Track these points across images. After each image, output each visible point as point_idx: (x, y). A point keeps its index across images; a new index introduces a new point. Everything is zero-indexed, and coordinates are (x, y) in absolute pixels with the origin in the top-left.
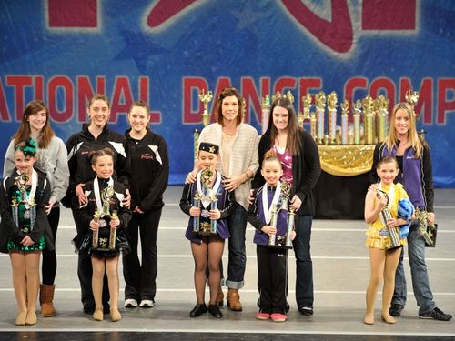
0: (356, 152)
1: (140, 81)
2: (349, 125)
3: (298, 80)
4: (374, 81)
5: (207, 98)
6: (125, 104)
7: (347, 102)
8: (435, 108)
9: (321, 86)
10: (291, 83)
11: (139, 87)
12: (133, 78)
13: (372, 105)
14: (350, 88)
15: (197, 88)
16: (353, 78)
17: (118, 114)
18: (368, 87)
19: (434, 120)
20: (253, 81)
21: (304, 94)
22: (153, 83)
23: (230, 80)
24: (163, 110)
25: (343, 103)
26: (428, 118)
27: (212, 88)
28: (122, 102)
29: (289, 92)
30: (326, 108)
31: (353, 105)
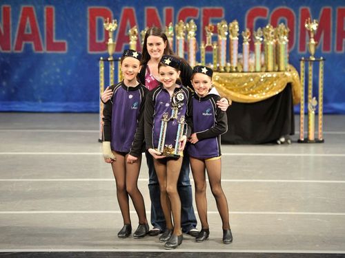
0: (257, 79)
1: (45, 10)
2: (250, 53)
3: (200, 10)
4: (274, 10)
5: (112, 27)
6: (30, 33)
7: (248, 30)
8: (333, 36)
9: (223, 16)
10: (193, 13)
11: (45, 17)
12: (39, 7)
13: (272, 33)
14: (251, 17)
15: (102, 18)
16: (254, 8)
17: (24, 43)
18: (269, 16)
19: (333, 49)
20: (157, 12)
21: (206, 24)
22: (58, 12)
23: (134, 10)
24: (68, 39)
25: (244, 31)
26: (327, 47)
27: (116, 17)
28: (28, 31)
29: (192, 21)
30: (228, 36)
31: (254, 33)
